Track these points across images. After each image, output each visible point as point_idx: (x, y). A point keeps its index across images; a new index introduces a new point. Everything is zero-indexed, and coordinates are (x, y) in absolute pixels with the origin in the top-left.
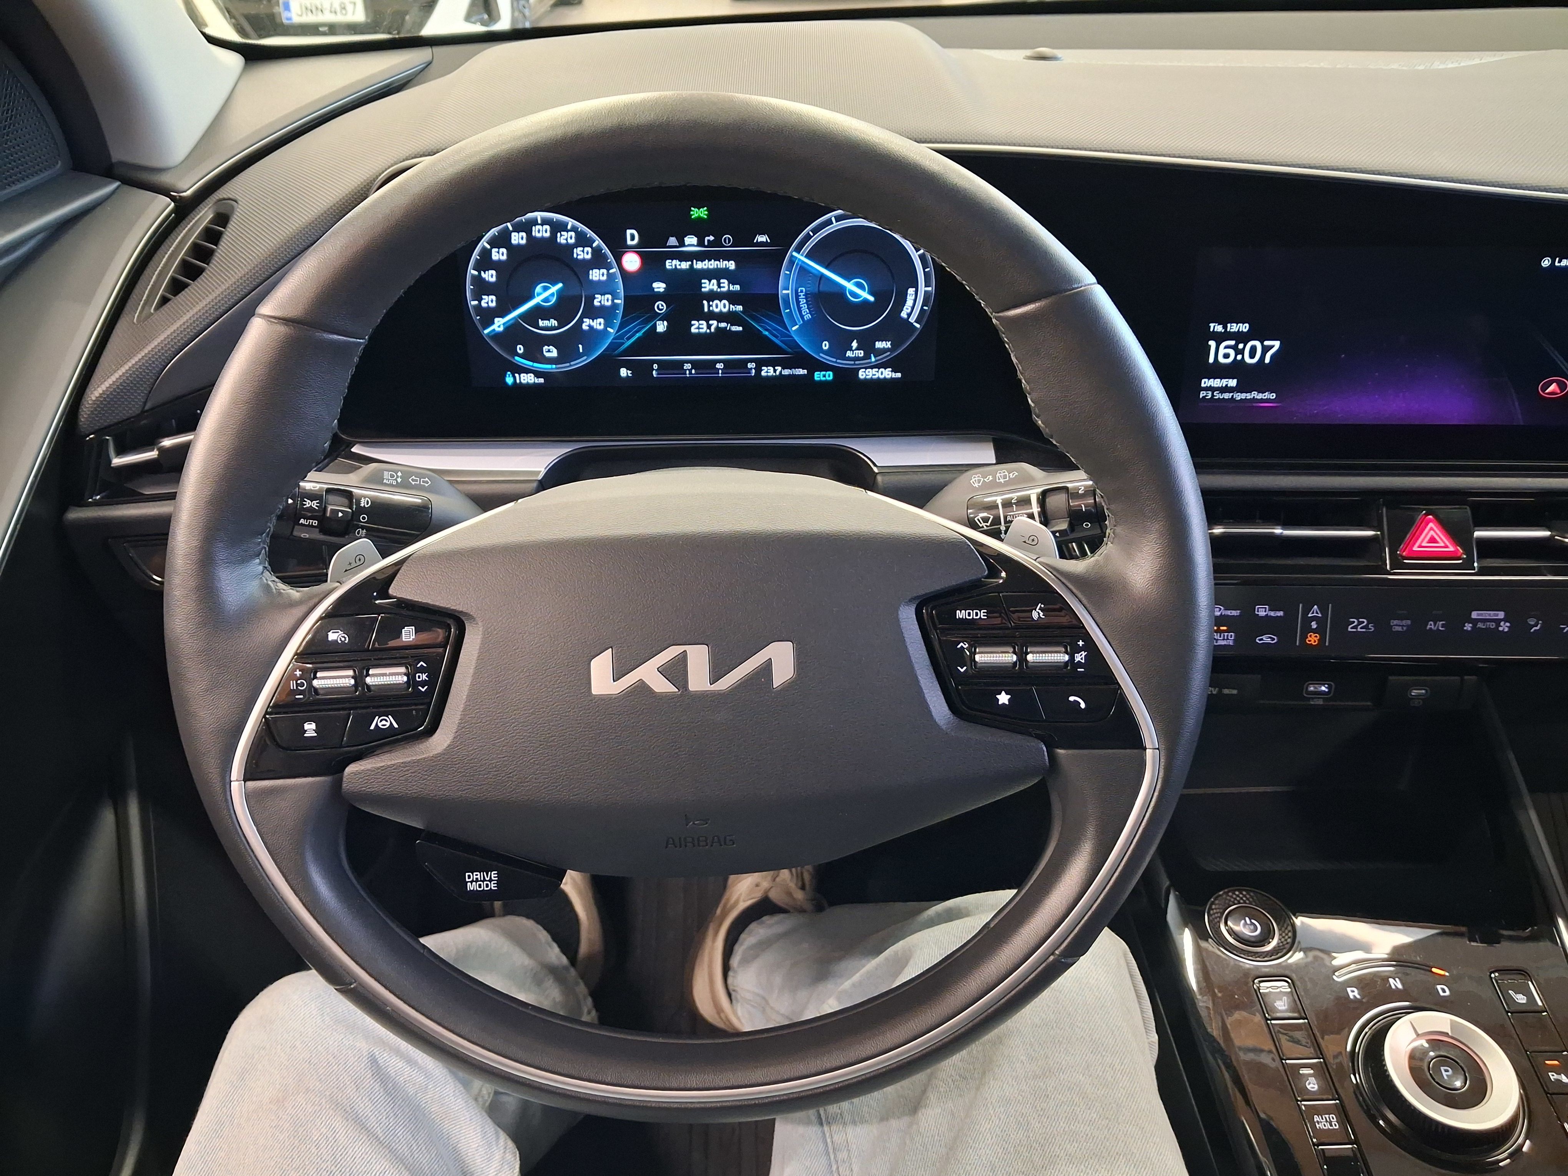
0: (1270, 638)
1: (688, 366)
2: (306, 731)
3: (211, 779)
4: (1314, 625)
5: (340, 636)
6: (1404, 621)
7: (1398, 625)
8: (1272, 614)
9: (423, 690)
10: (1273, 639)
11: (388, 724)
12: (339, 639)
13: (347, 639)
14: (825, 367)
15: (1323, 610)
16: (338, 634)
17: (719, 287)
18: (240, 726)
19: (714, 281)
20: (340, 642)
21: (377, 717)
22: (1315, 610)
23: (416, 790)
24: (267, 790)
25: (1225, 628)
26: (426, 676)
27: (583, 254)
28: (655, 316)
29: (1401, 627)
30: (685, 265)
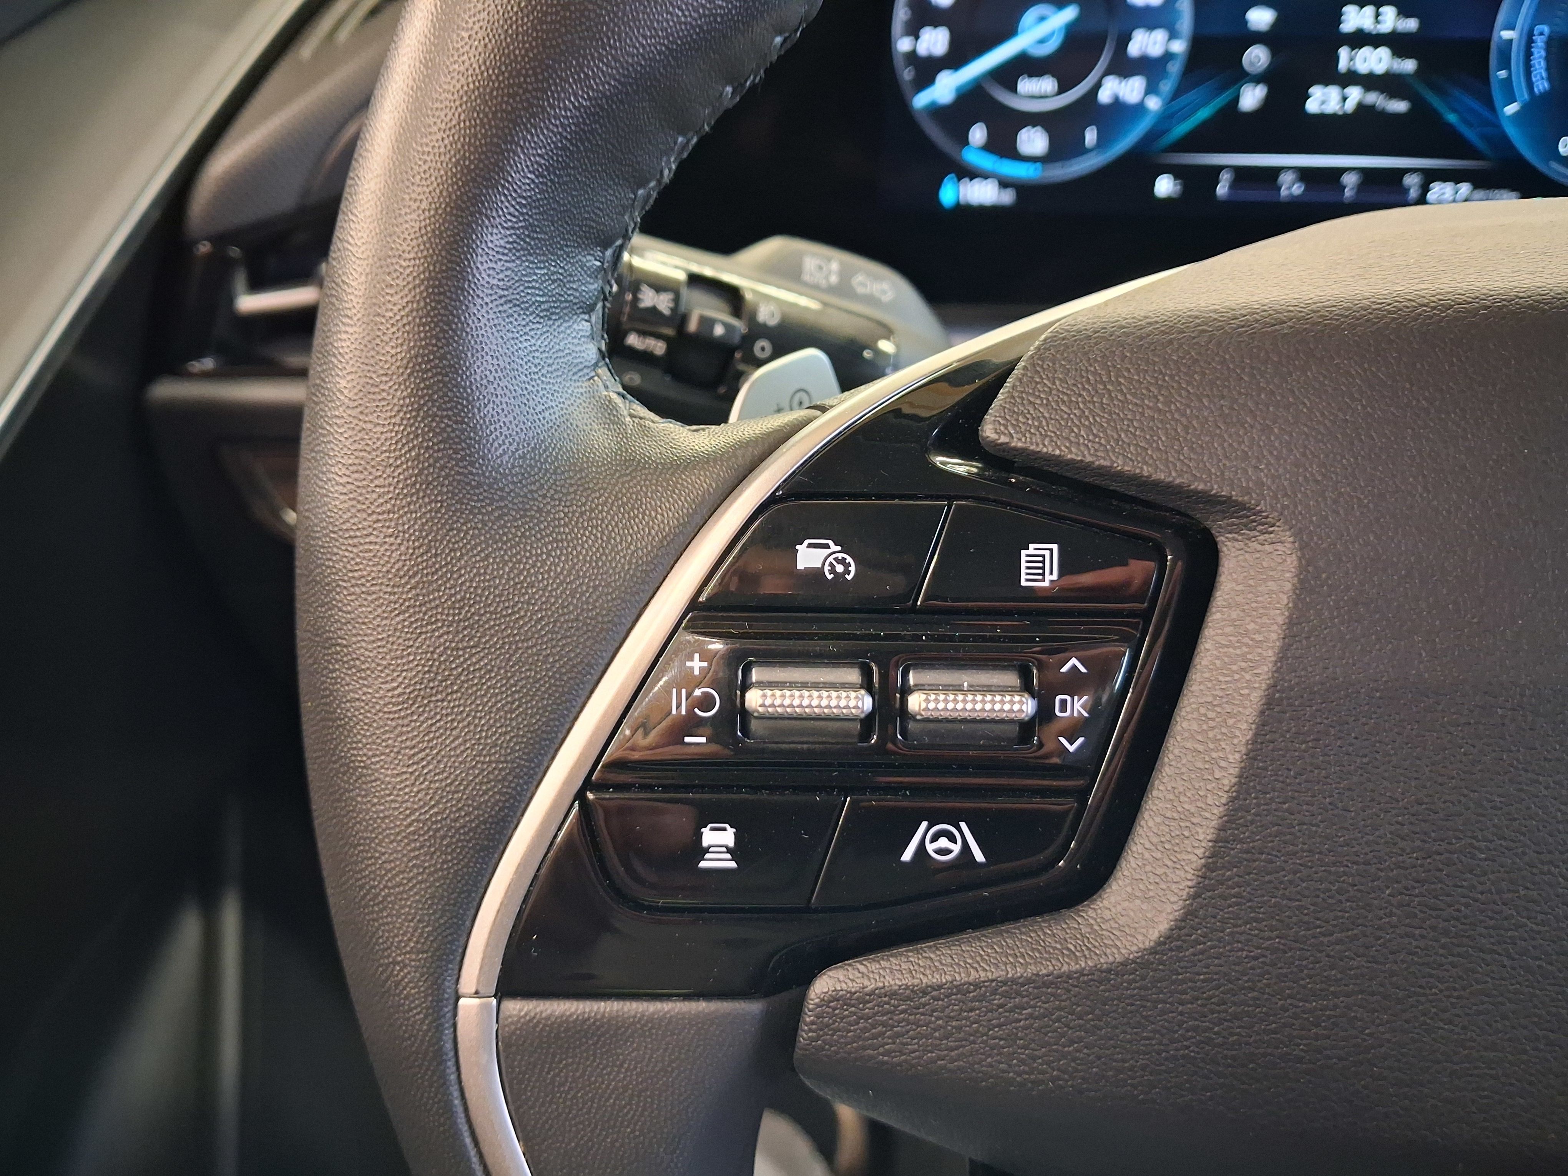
1: (1287, 177)
2: (707, 850)
3: (398, 984)
5: (831, 559)
9: (1072, 748)
11: (956, 848)
12: (827, 568)
13: (853, 569)
16: (827, 551)
17: (1377, 21)
18: (503, 820)
19: (1368, 10)
20: (830, 577)
21: (924, 825)
23: (1043, 1072)
24: (567, 1030)
26: (1083, 707)
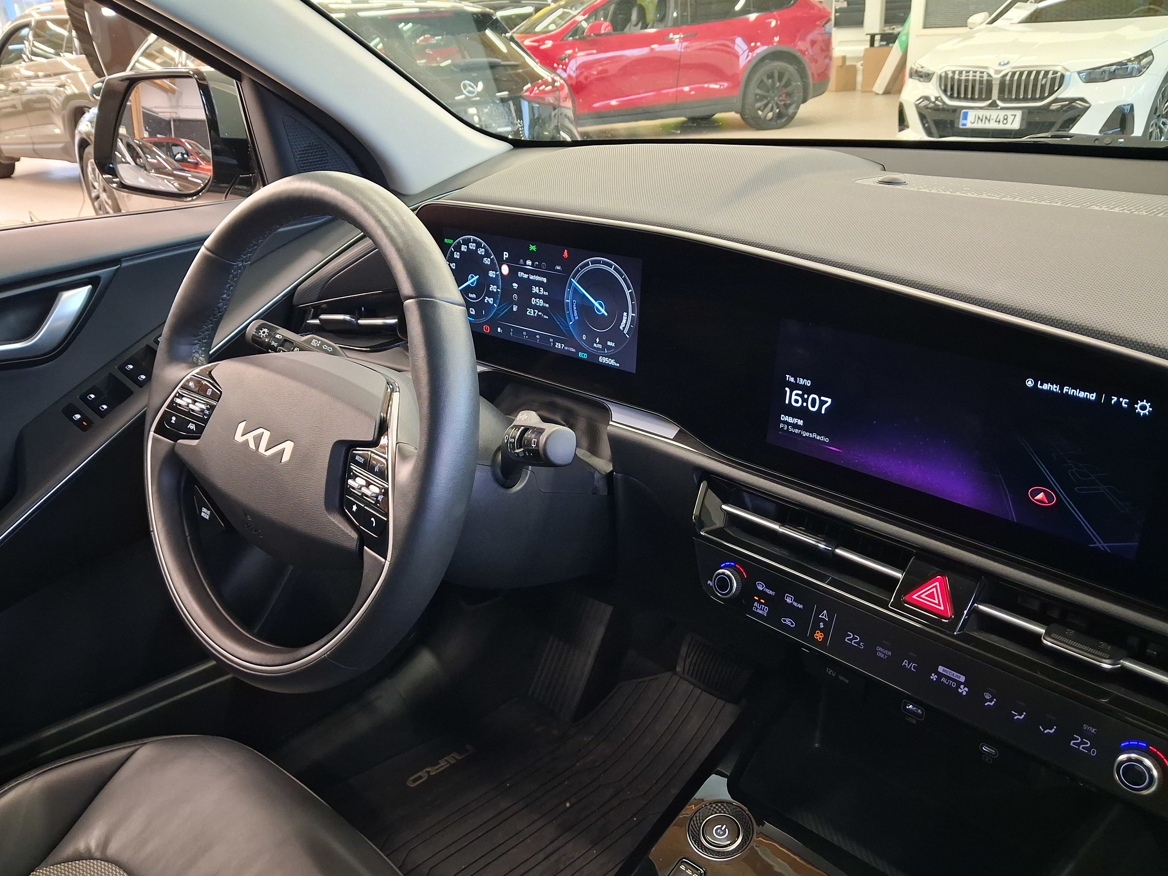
0: (791, 622)
1: (525, 333)
4: (822, 625)
6: (886, 651)
7: (882, 653)
8: (795, 604)
10: (792, 624)
14: (584, 351)
15: (829, 615)
17: (540, 292)
19: (537, 288)
22: (824, 615)
25: (763, 601)
27: (487, 261)
28: (513, 302)
29: (883, 655)
30: (526, 276)
